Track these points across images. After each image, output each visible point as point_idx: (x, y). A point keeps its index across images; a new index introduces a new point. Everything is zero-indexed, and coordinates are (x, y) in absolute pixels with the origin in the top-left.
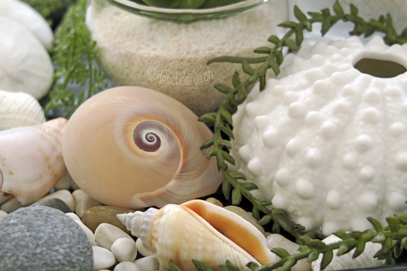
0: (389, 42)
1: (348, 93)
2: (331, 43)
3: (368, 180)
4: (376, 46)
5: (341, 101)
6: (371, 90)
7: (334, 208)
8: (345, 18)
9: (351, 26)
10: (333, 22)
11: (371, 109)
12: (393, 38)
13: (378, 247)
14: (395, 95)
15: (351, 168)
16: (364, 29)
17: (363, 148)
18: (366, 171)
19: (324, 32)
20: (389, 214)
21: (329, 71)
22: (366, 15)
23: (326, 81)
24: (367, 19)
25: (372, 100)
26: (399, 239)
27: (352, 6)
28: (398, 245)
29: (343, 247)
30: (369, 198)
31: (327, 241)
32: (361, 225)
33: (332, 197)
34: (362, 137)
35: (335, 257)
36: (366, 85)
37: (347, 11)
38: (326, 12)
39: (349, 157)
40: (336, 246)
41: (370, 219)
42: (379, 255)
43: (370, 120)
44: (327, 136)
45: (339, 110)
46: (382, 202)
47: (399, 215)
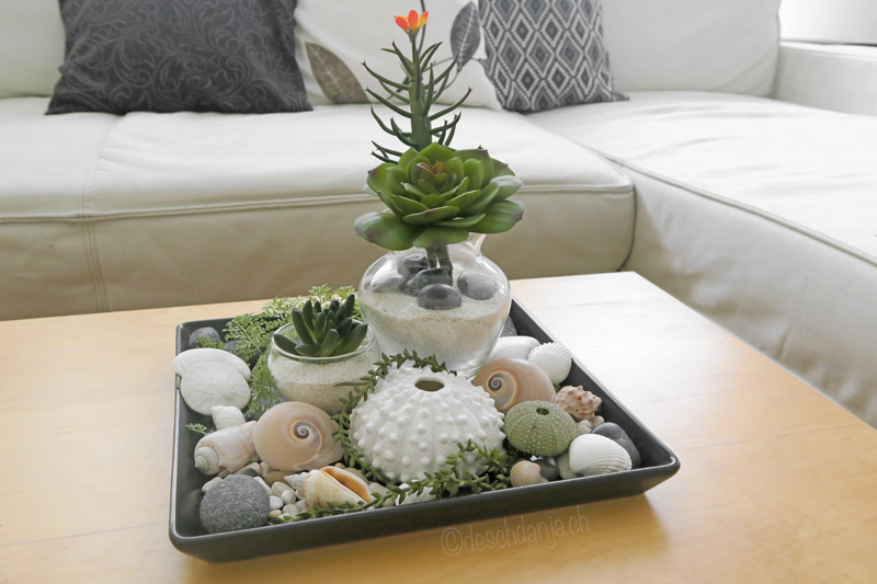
0: (435, 370)
1: (412, 401)
2: (403, 372)
3: (424, 450)
4: (427, 373)
5: (408, 406)
6: (424, 399)
7: (407, 467)
8: (410, 358)
9: (413, 362)
10: (403, 361)
11: (424, 410)
12: (436, 368)
13: (431, 489)
14: (438, 401)
15: (415, 443)
16: (420, 364)
17: (421, 432)
18: (423, 445)
19: (398, 367)
20: (436, 470)
21: (402, 389)
22: (421, 356)
23: (400, 395)
24: (422, 358)
25: (425, 404)
26: (442, 484)
27: (414, 352)
28: (442, 486)
29: (411, 490)
30: (425, 460)
31: (402, 487)
32: (421, 477)
33: (405, 460)
34: (420, 426)
35: (407, 497)
36: (422, 396)
37: (411, 354)
38: (399, 356)
39: (414, 437)
40: (407, 490)
41: (426, 474)
42: (432, 493)
43: (424, 416)
44: (401, 426)
45: (408, 411)
46: (433, 462)
47: (443, 469)
